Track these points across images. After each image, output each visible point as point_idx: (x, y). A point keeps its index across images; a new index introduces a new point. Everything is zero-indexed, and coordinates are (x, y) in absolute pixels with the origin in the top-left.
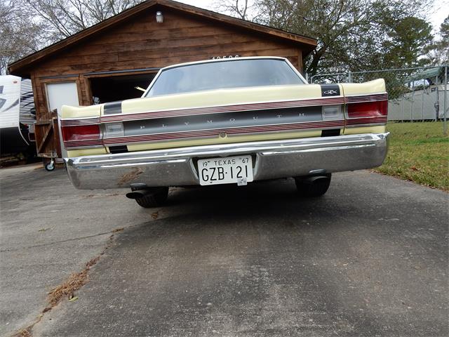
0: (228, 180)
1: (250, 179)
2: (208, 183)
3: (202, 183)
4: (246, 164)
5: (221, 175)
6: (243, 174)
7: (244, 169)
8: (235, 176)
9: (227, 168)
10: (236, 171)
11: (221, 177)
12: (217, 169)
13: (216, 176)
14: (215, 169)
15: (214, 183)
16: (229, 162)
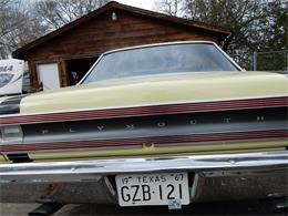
0: (155, 201)
1: (186, 201)
2: (130, 204)
3: (122, 203)
4: (180, 182)
5: (147, 195)
6: (176, 194)
7: (177, 189)
8: (165, 195)
9: (154, 186)
10: (166, 191)
11: (147, 198)
12: (141, 188)
13: (140, 195)
14: (138, 187)
15: (138, 203)
16: (157, 179)
